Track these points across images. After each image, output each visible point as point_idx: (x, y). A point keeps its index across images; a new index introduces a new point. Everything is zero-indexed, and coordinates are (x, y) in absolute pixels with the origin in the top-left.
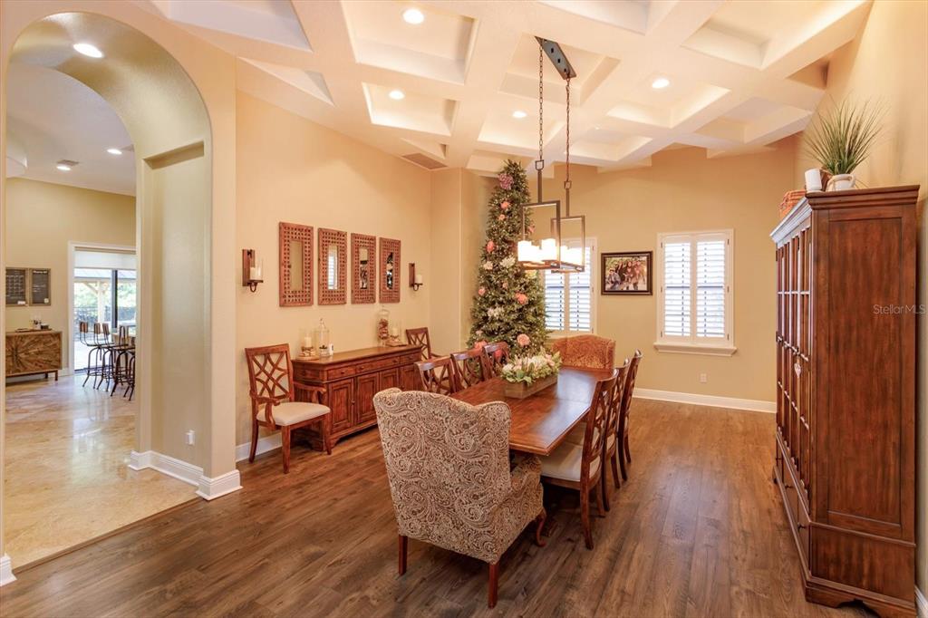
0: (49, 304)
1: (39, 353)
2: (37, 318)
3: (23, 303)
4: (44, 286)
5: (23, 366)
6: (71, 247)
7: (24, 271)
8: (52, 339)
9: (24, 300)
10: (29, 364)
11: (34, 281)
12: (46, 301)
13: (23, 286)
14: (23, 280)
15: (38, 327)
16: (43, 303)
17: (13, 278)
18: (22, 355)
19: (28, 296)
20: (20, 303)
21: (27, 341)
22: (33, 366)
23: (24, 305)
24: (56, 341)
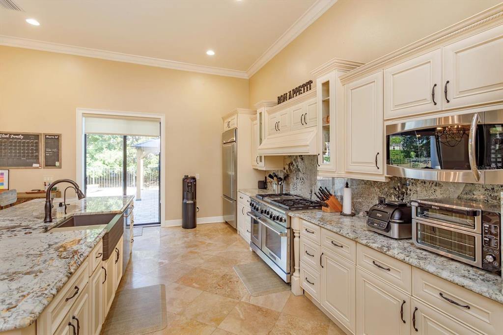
0: (60, 167)
2: (50, 179)
3: (37, 165)
4: (55, 150)
6: (79, 112)
7: (38, 135)
9: (38, 162)
11: (47, 146)
12: (57, 164)
13: (37, 150)
14: (37, 145)
16: (55, 166)
17: (28, 142)
19: (42, 159)
20: (35, 165)
23: (37, 168)
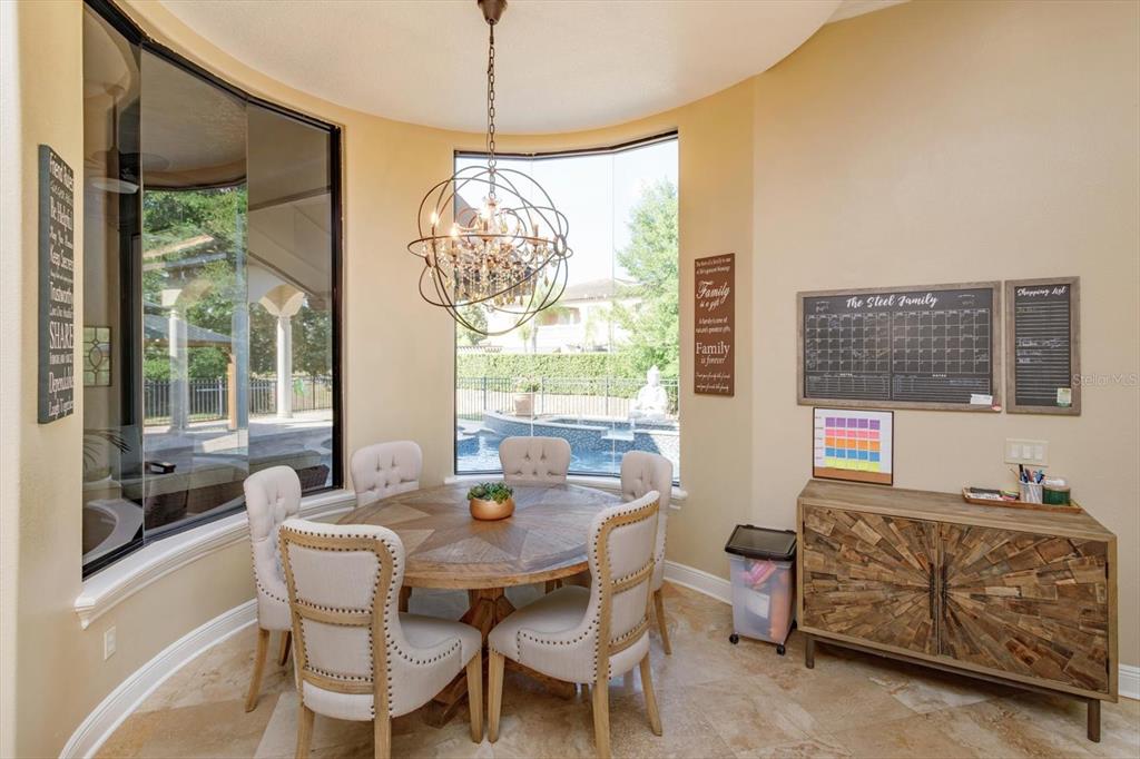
0: (1074, 410)
1: (1024, 606)
2: (1033, 456)
3: (988, 400)
4: (1054, 343)
5: (967, 640)
7: (989, 291)
8: (1072, 560)
9: (991, 391)
10: (985, 637)
11: (1020, 327)
12: (1064, 396)
13: (987, 344)
14: (986, 324)
15: (1033, 495)
16: (1054, 403)
17: (954, 319)
18: (961, 597)
19: (1003, 376)
20: (979, 399)
21: (979, 550)
22: (1002, 648)
23: (988, 409)
24: (1093, 576)
